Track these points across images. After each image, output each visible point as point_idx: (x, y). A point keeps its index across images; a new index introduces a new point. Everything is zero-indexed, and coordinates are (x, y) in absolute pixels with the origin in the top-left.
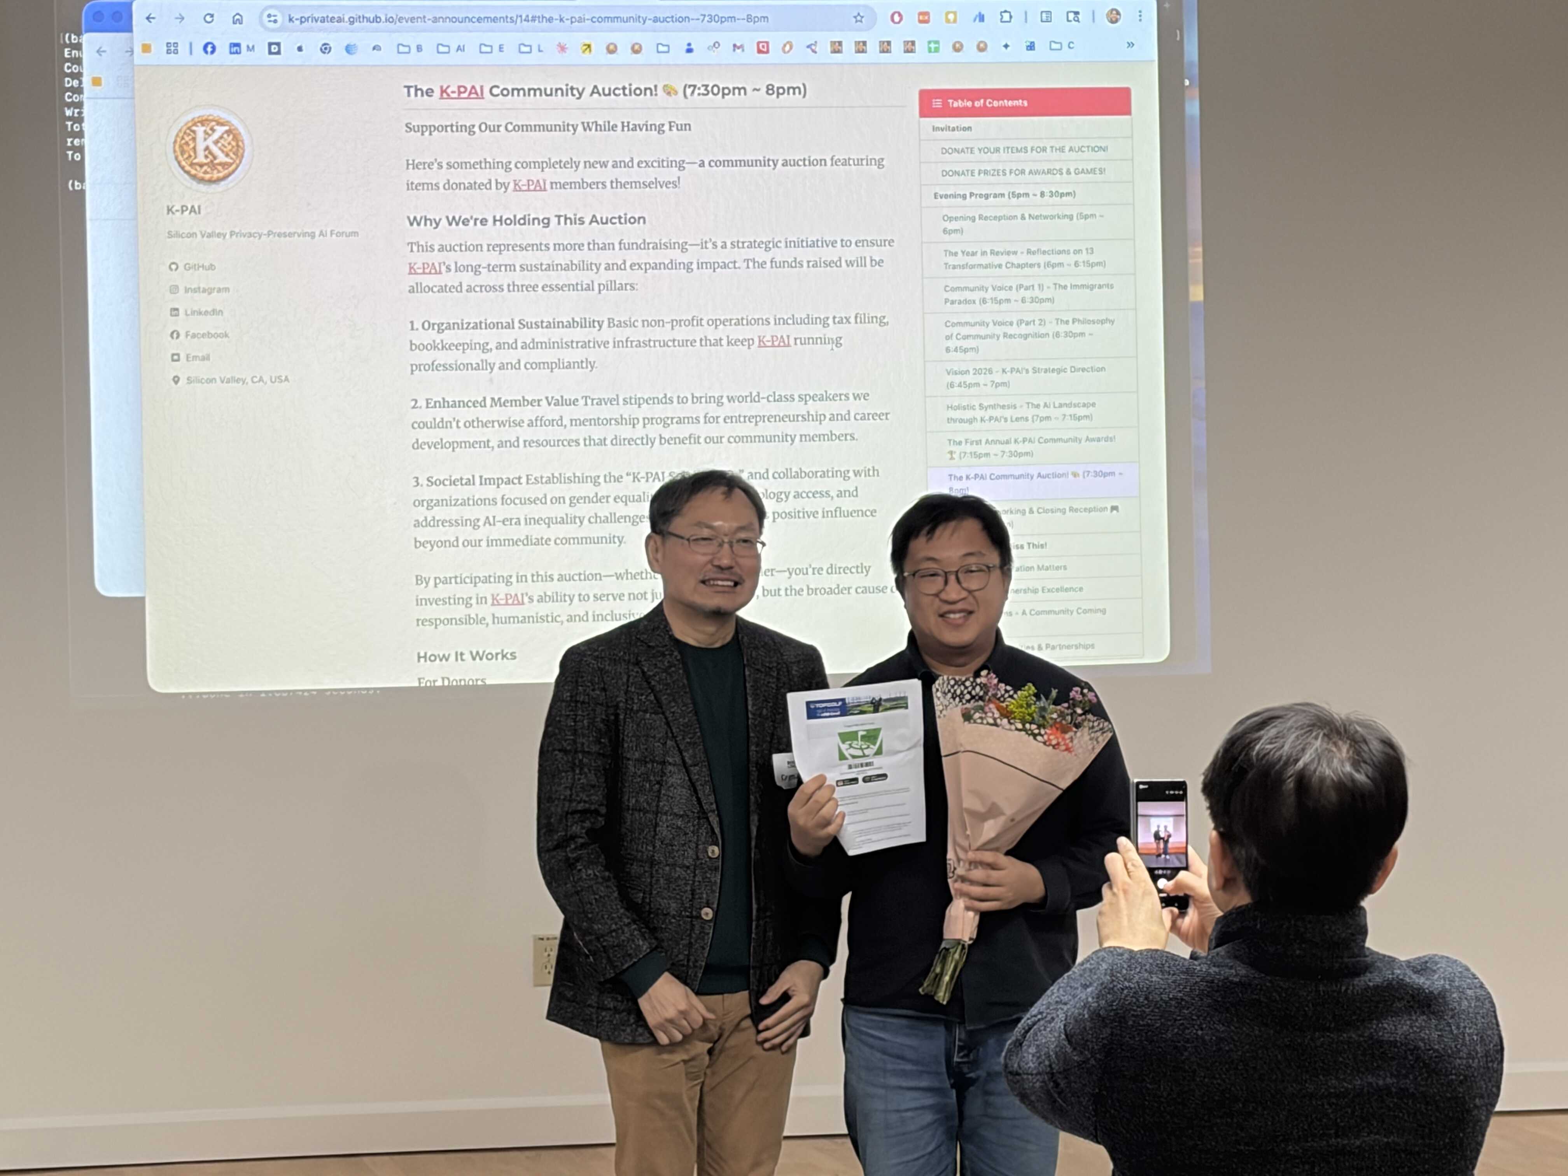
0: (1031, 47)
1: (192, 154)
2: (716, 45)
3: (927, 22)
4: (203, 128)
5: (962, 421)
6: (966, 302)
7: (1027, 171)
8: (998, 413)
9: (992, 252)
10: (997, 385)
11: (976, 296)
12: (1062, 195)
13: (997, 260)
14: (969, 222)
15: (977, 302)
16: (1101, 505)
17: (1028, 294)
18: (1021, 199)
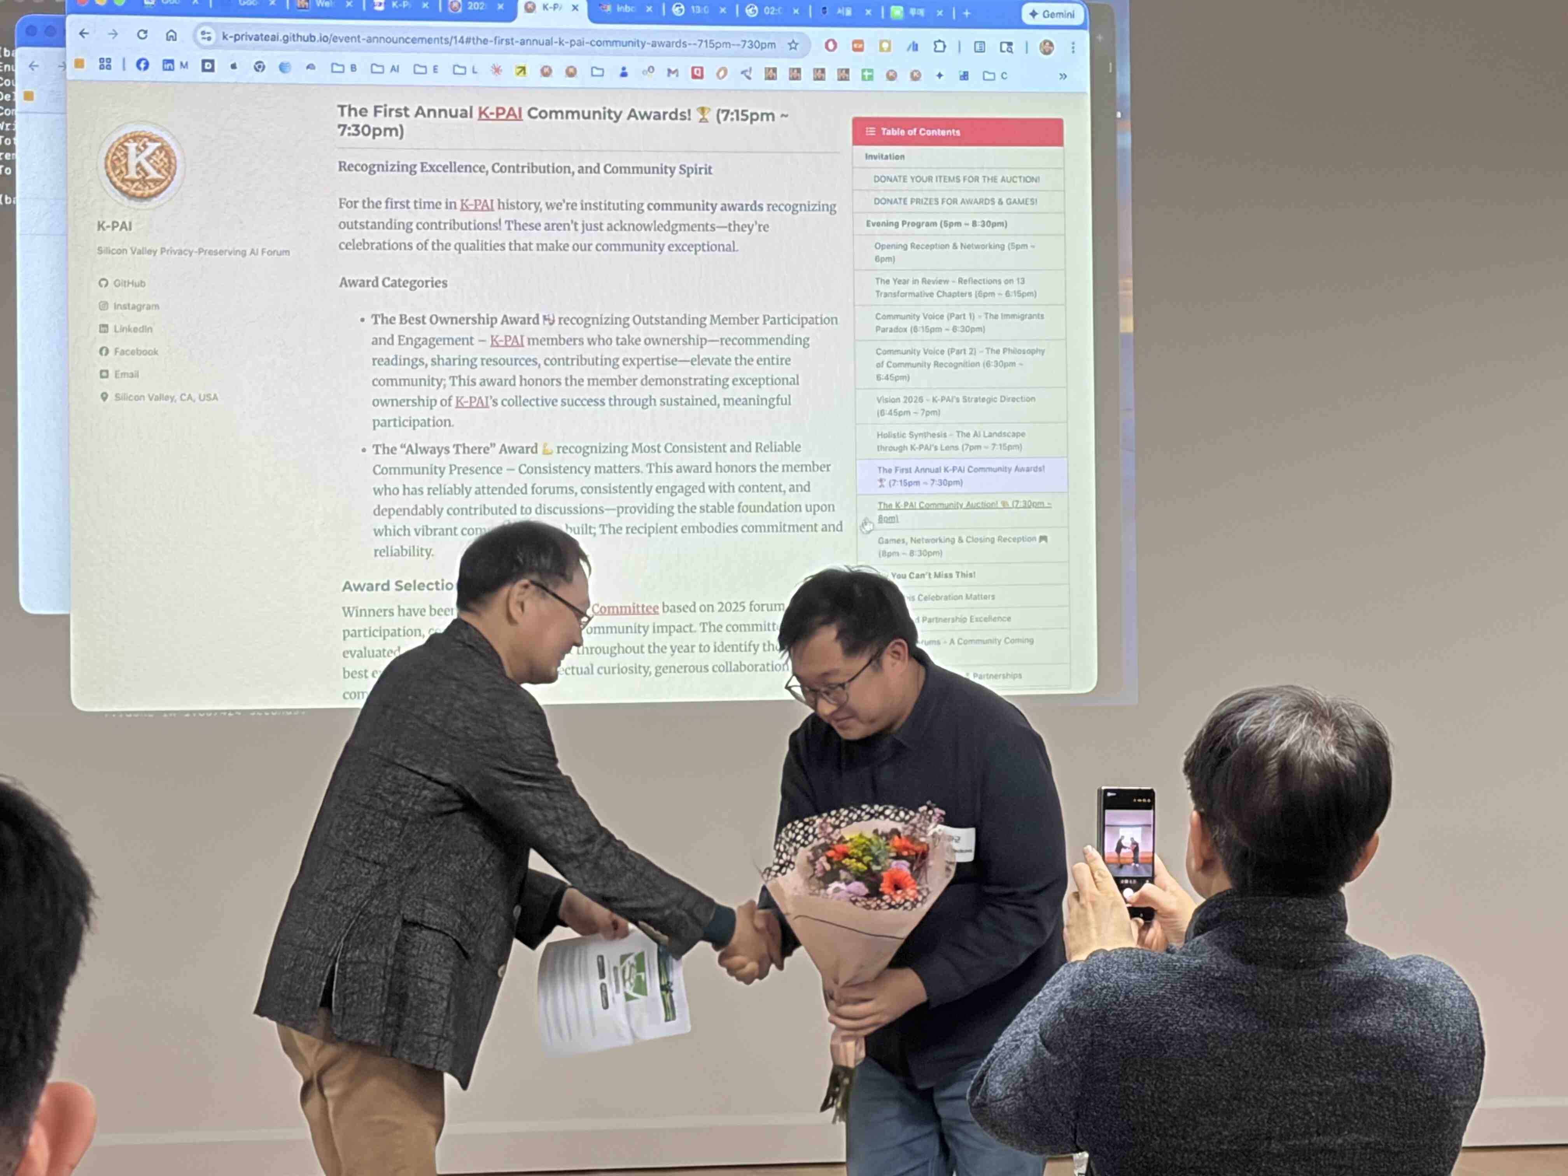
0: (965, 76)
1: (123, 169)
2: (651, 69)
3: (861, 50)
4: (135, 144)
5: (892, 449)
6: (897, 330)
7: (959, 201)
8: (928, 441)
9: (924, 281)
10: (928, 413)
11: (908, 324)
12: (994, 225)
13: (928, 289)
14: (901, 250)
15: (909, 329)
16: (1029, 534)
17: (959, 323)
18: (954, 228)
